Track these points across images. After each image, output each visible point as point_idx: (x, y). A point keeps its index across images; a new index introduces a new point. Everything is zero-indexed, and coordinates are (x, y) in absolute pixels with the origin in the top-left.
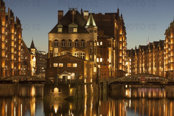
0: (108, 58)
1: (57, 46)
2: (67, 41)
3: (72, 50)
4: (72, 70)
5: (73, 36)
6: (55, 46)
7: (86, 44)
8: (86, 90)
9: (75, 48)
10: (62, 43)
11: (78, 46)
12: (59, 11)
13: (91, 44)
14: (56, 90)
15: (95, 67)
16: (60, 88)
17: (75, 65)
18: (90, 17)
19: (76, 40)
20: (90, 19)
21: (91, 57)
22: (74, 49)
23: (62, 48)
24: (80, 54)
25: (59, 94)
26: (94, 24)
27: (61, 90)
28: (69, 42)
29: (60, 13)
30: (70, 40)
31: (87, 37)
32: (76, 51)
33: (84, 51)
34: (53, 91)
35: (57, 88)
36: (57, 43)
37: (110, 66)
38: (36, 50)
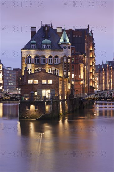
0: (80, 74)
1: (31, 62)
2: (40, 58)
3: (46, 66)
4: (47, 87)
5: (47, 52)
6: (28, 62)
7: (60, 60)
8: (61, 107)
9: (49, 64)
10: (36, 59)
11: (51, 62)
12: (31, 27)
13: (65, 60)
14: (32, 107)
15: (69, 84)
16: (36, 105)
17: (50, 82)
18: (63, 33)
19: (50, 57)
20: (64, 35)
21: (65, 73)
22: (48, 66)
23: (35, 64)
24: (53, 70)
25: (35, 111)
26: (68, 41)
27: (37, 107)
28: (43, 58)
29: (32, 29)
30: (44, 57)
31: (61, 54)
32: (50, 67)
33: (58, 68)
34: (29, 108)
35: (34, 105)
36: (30, 59)
37: (82, 82)
38: (3, 65)
